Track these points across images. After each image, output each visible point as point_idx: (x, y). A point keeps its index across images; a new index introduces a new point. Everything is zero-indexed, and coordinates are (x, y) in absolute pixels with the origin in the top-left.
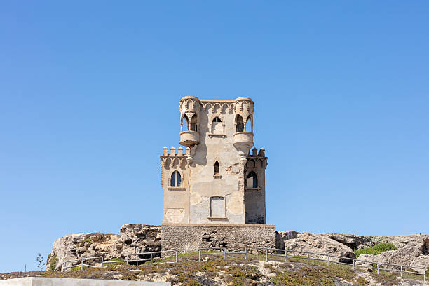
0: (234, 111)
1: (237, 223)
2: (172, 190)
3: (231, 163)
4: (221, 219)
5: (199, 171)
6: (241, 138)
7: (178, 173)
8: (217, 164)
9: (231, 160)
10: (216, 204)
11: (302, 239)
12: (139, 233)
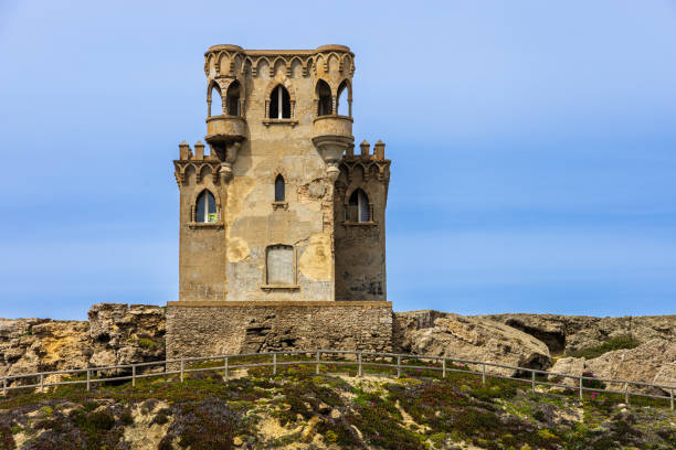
0: (312, 73)
1: (319, 298)
2: (197, 227)
3: (309, 177)
4: (288, 290)
5: (245, 195)
6: (326, 127)
7: (210, 193)
8: (280, 180)
9: (308, 171)
10: (278, 259)
11: (444, 329)
12: (123, 321)
